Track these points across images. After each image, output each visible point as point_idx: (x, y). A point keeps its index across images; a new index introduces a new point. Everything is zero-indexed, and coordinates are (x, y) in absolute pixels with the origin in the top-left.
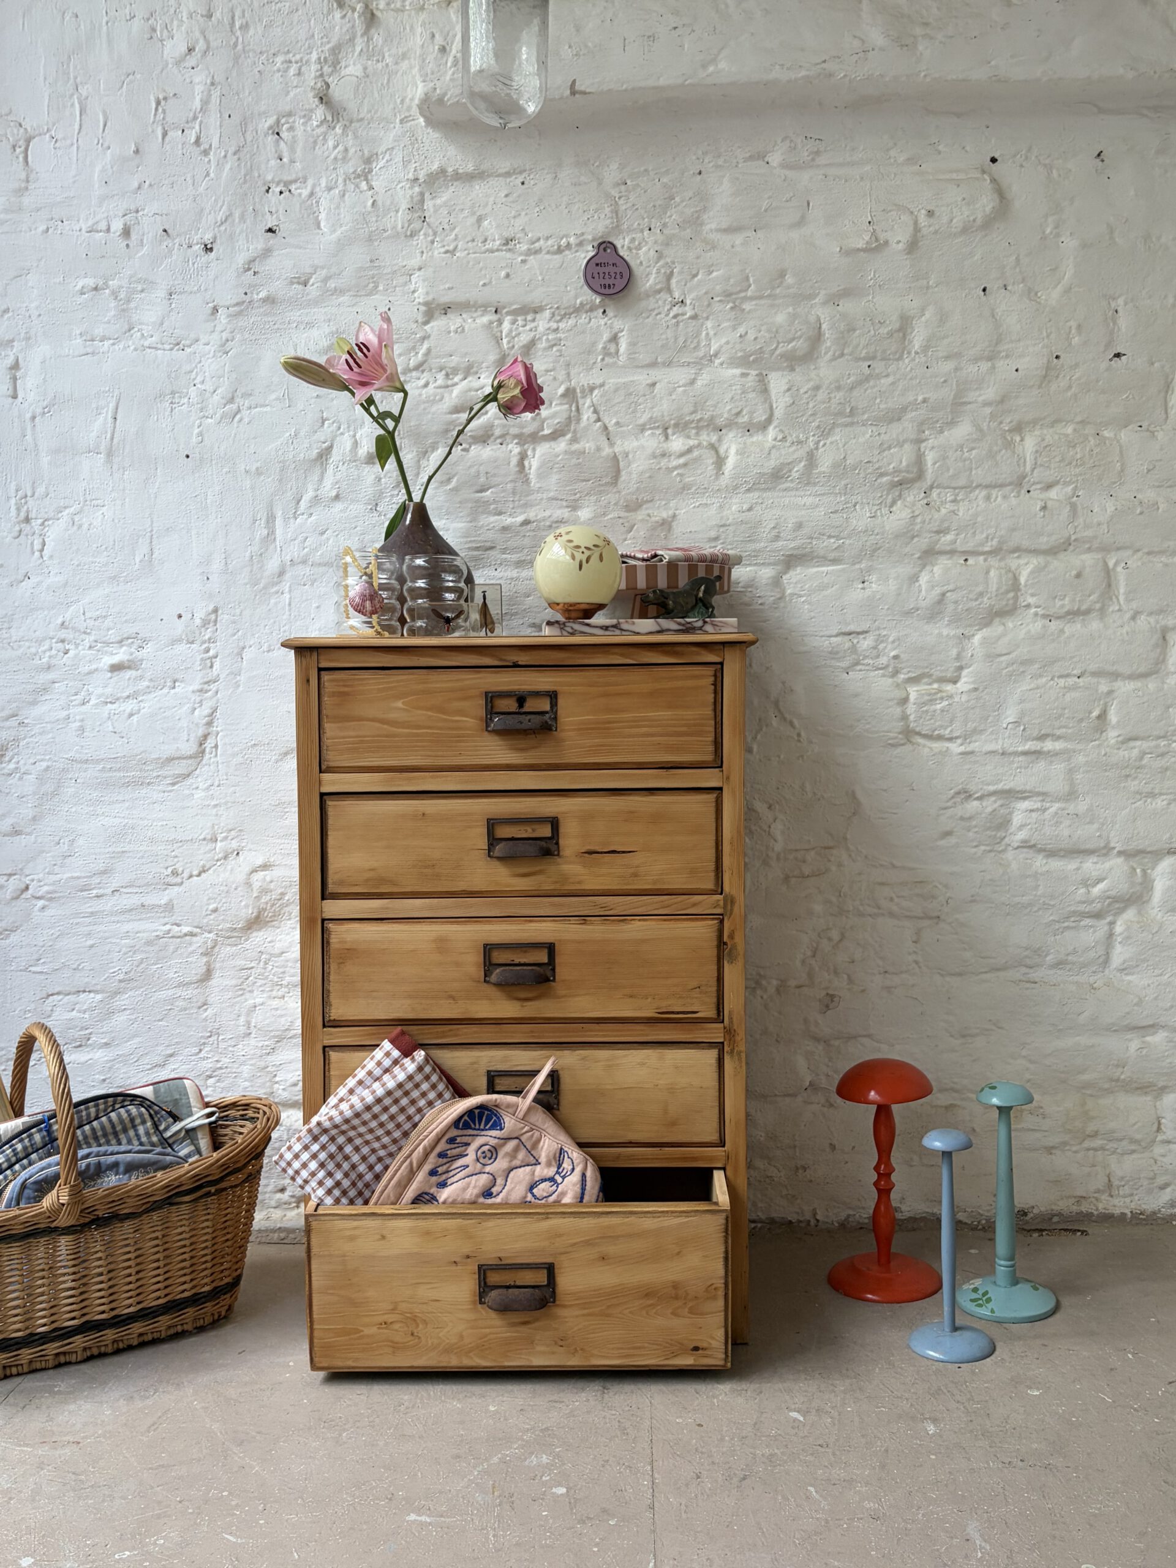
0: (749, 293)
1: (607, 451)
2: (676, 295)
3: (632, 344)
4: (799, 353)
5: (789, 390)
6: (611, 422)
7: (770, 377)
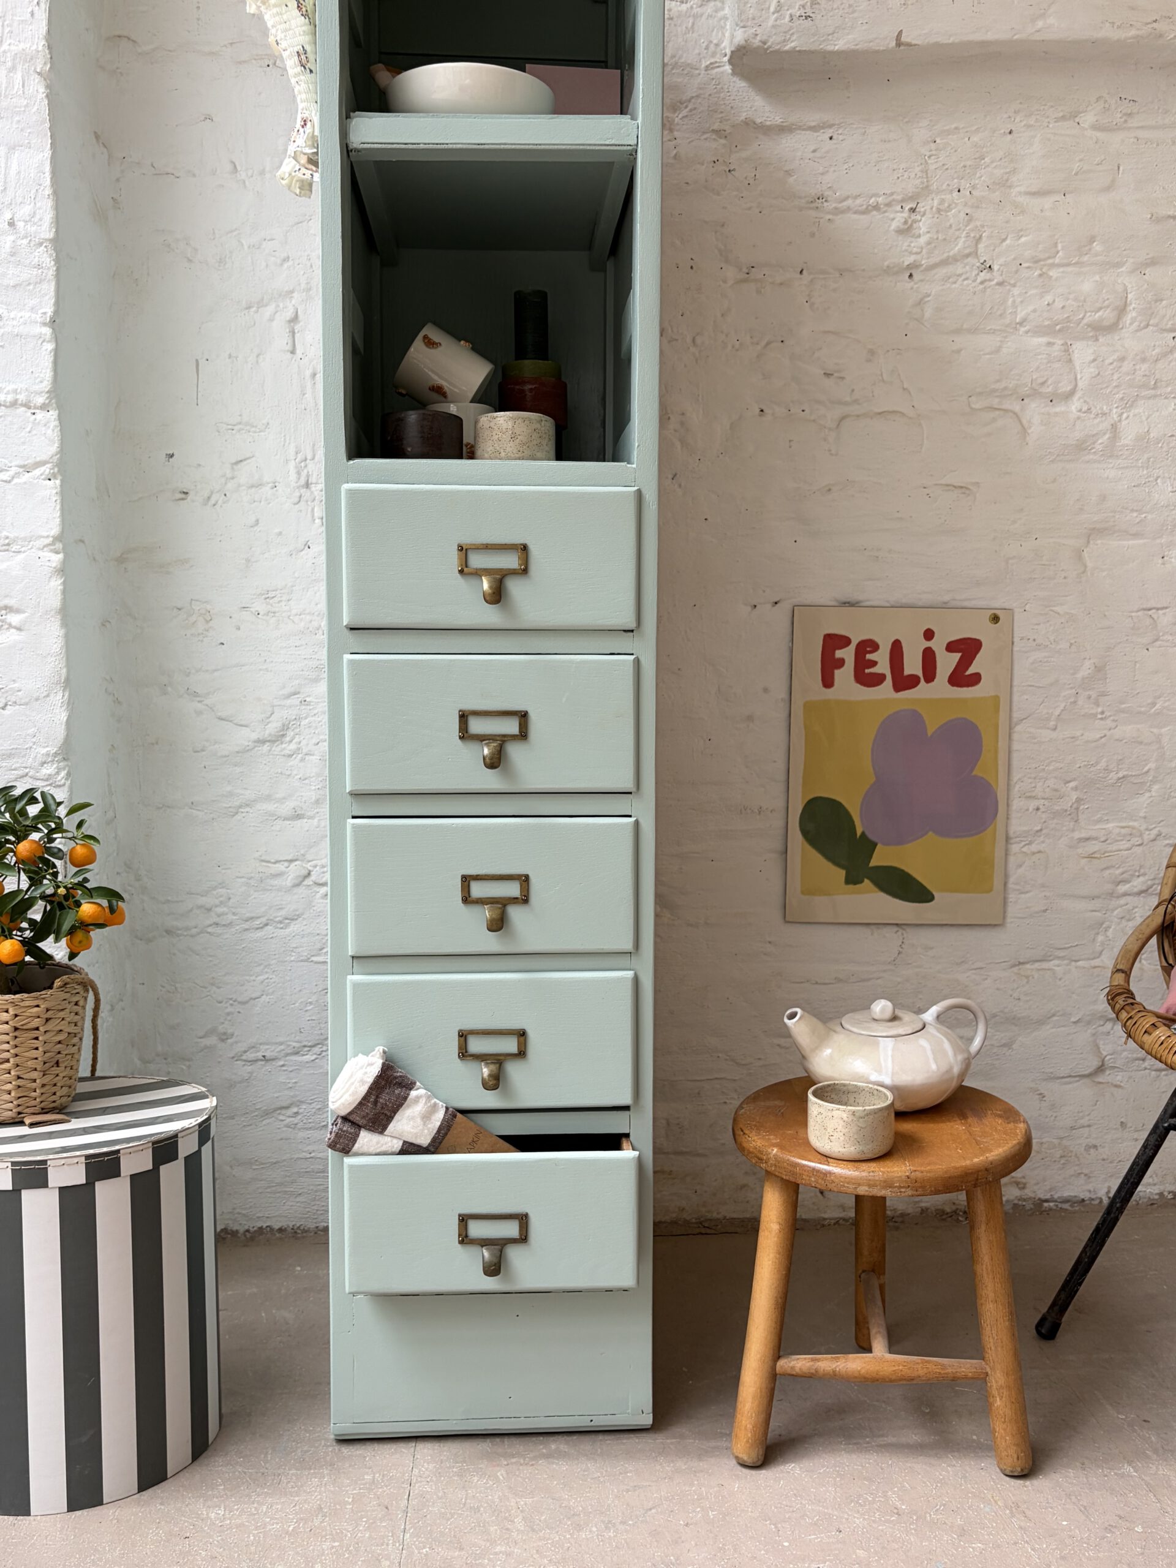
4: (1106, 323)
5: (1094, 360)
7: (1074, 347)
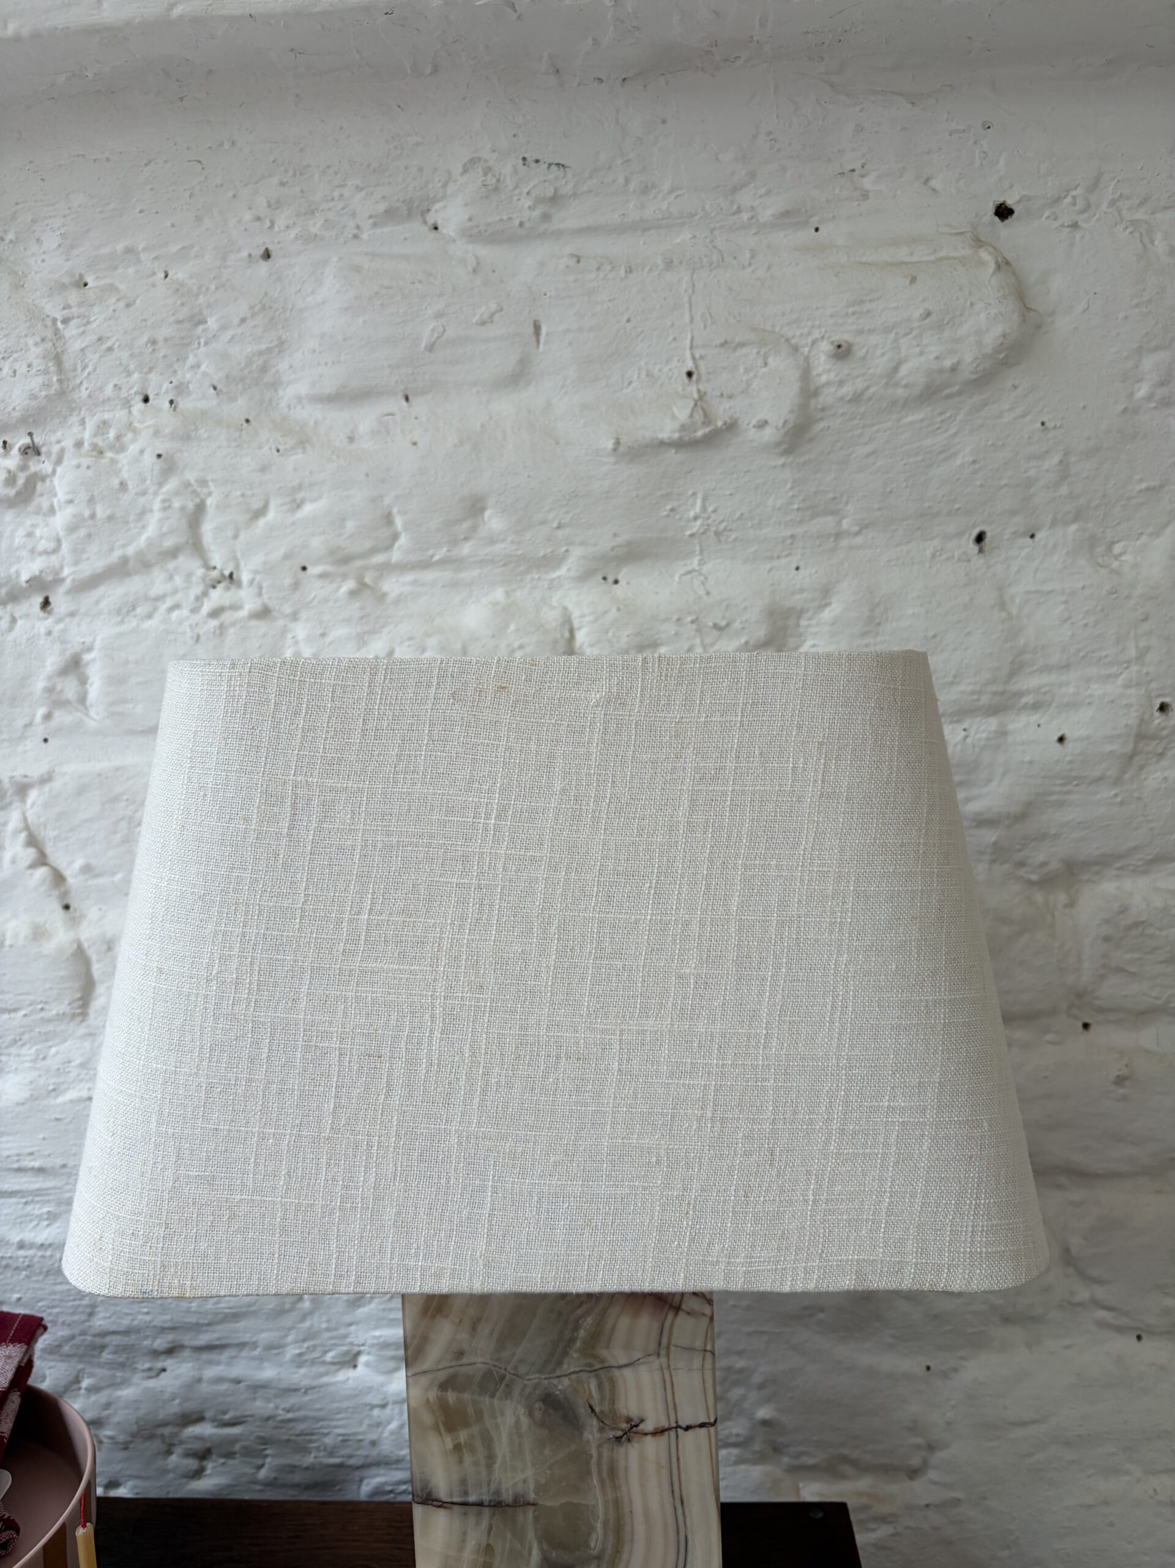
0: (396, 555)
1: (61, 937)
2: (217, 558)
3: (116, 681)
6: (71, 866)
